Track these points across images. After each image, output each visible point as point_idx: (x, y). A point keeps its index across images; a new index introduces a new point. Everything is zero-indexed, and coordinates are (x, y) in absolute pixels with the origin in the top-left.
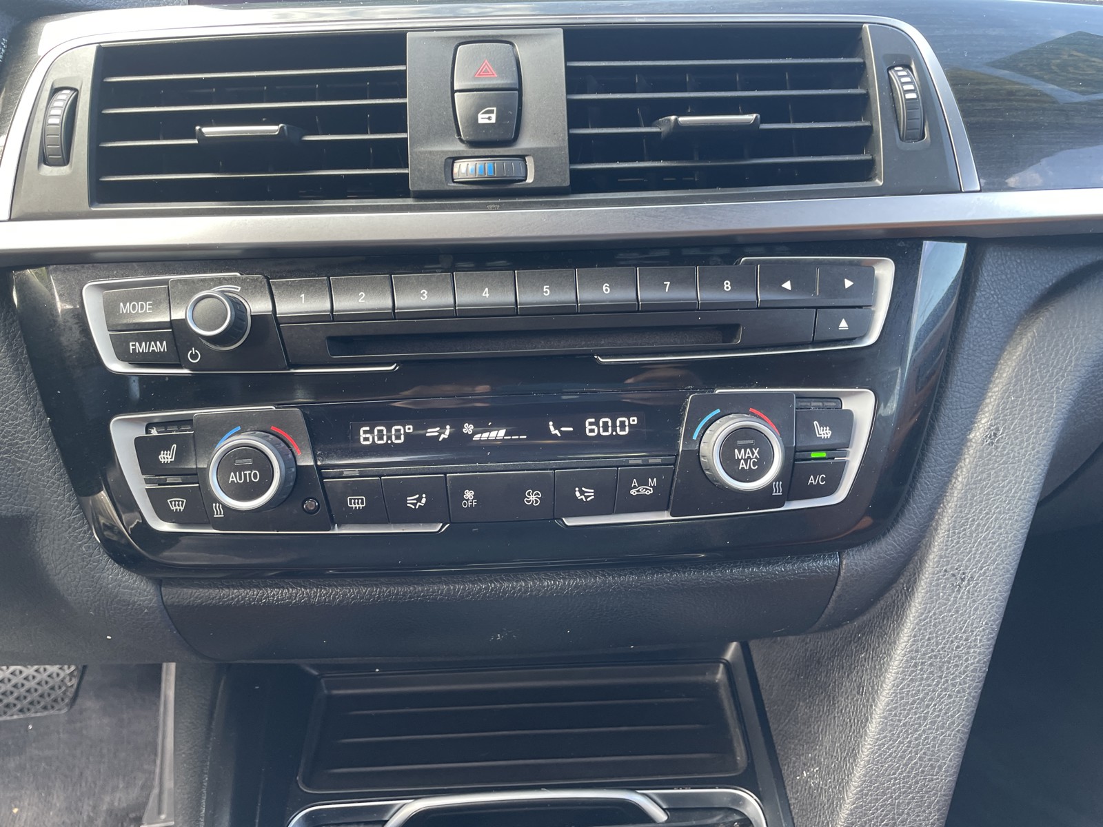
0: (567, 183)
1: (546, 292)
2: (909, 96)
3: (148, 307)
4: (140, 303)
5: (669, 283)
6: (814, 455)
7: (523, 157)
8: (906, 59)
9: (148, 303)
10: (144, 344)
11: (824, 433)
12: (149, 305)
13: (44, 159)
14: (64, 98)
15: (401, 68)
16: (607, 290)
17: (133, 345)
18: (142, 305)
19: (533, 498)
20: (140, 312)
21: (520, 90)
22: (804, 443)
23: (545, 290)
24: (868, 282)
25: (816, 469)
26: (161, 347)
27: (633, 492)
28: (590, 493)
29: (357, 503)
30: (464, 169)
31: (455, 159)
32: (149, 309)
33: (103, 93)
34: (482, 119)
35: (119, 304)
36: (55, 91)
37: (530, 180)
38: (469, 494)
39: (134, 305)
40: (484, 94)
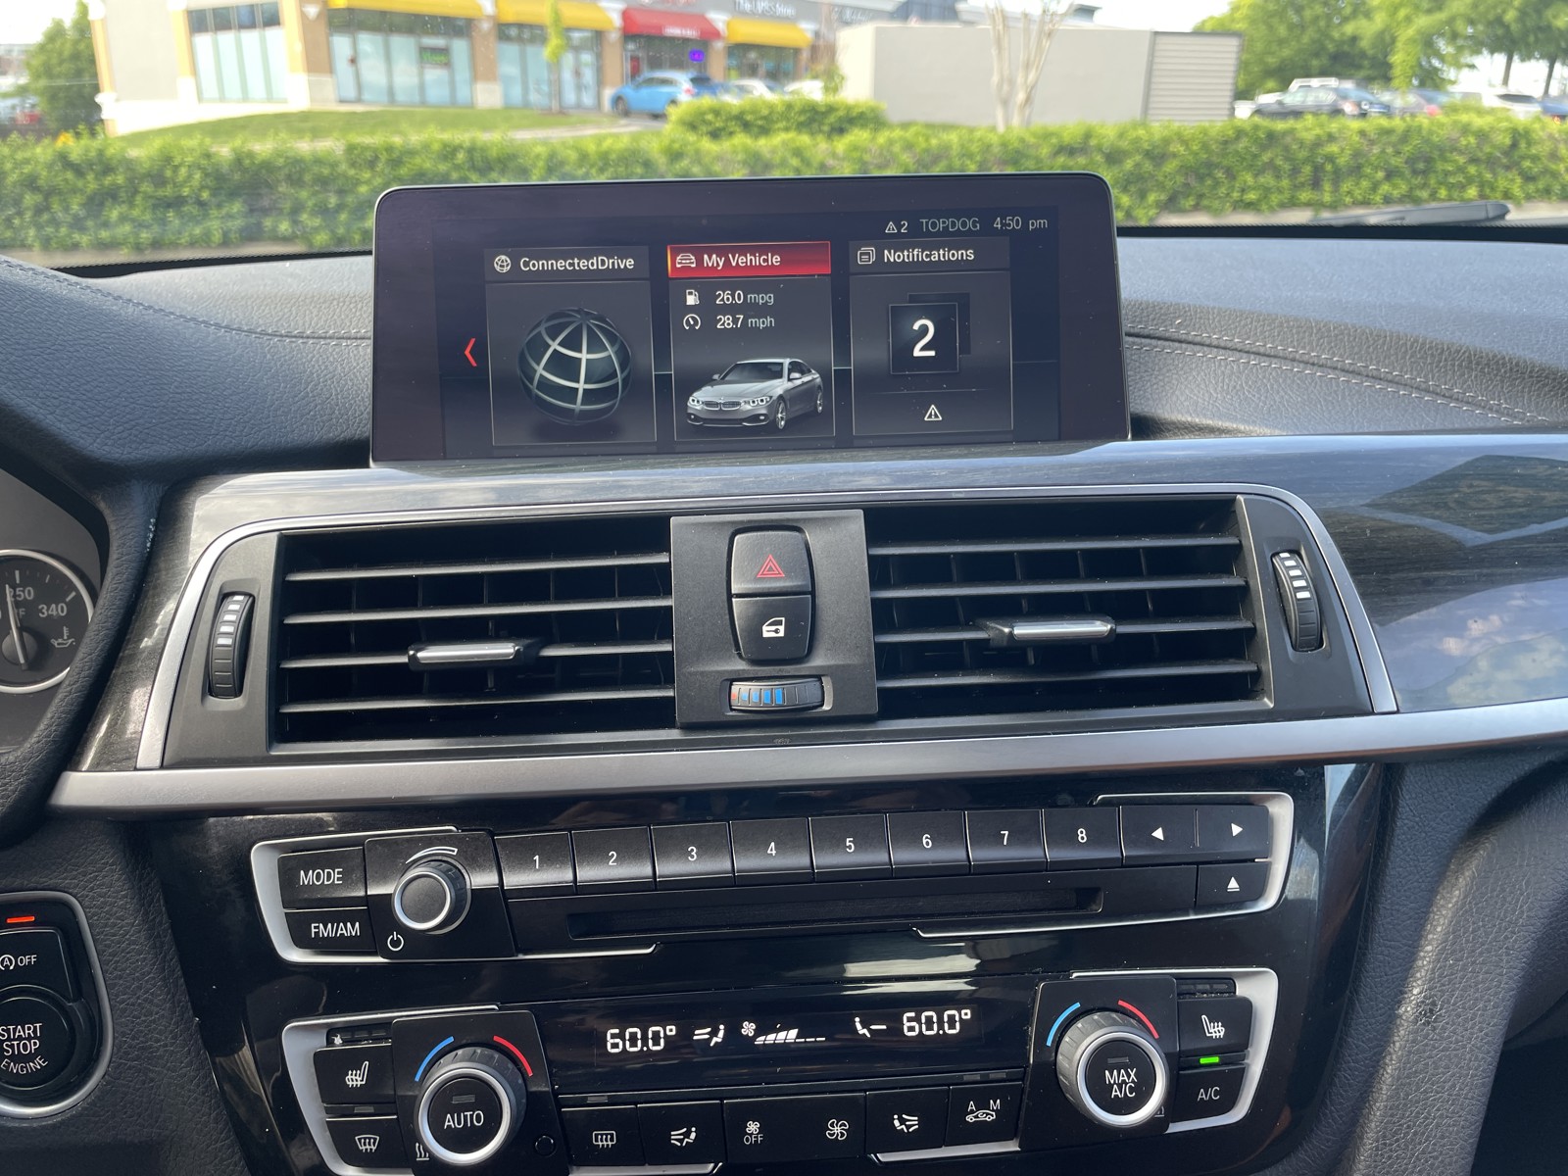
0: (875, 709)
1: (850, 847)
2: (1301, 595)
3: (336, 876)
4: (326, 871)
5: (1007, 833)
6: (1203, 1061)
7: (819, 678)
8: (1294, 542)
9: (336, 870)
10: (330, 925)
11: (1216, 1031)
12: (339, 873)
13: (210, 689)
14: (235, 606)
15: (662, 559)
16: (927, 843)
17: (315, 927)
18: (329, 873)
19: (837, 1130)
20: (326, 883)
21: (813, 593)
22: (1190, 1045)
23: (848, 844)
24: (1262, 827)
25: (1209, 1078)
26: (352, 930)
27: (970, 1118)
28: (913, 1121)
29: (604, 1140)
30: (746, 694)
31: (732, 681)
32: (338, 879)
33: (288, 597)
34: (768, 631)
35: (300, 872)
36: (224, 596)
37: (826, 707)
38: (753, 1127)
39: (319, 873)
40: (770, 602)
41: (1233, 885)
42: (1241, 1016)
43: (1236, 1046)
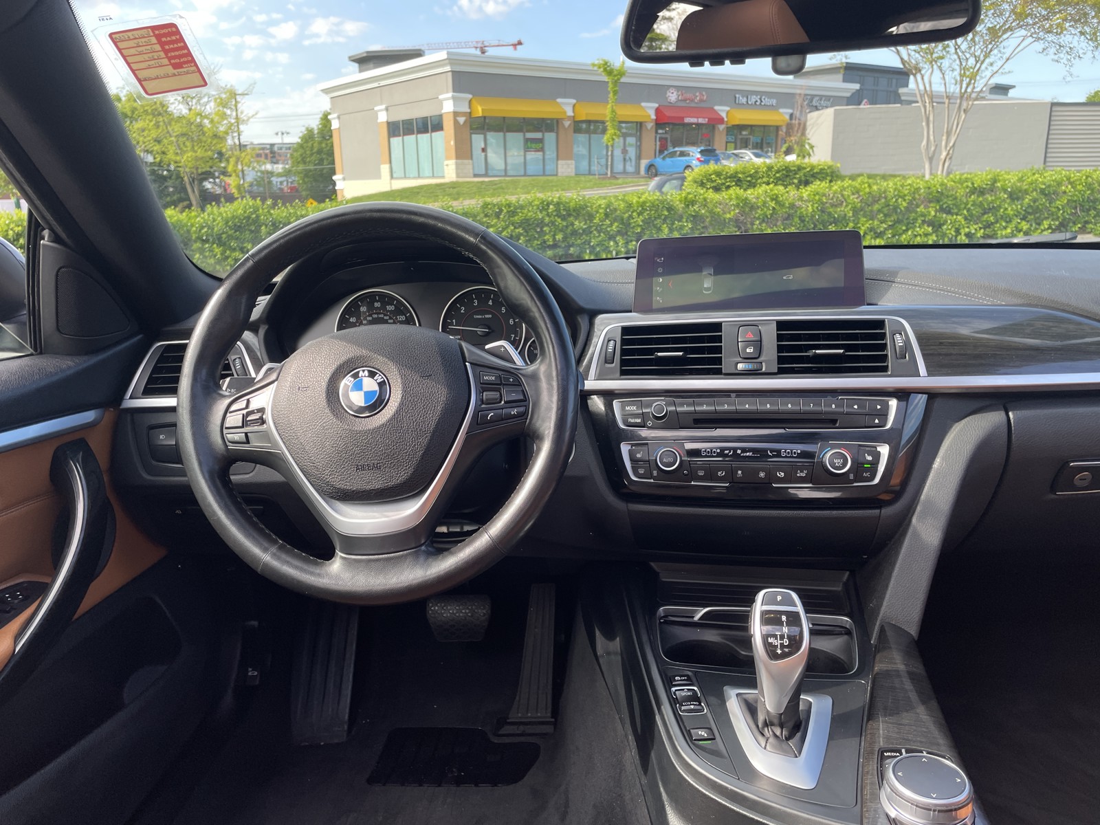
0: (776, 371)
2: (900, 344)
4: (632, 407)
5: (812, 403)
6: (865, 466)
7: (761, 363)
8: (901, 330)
9: (635, 407)
10: (632, 420)
11: (870, 458)
13: (606, 362)
14: (612, 343)
15: (720, 334)
16: (790, 405)
17: (629, 420)
19: (762, 475)
20: (632, 409)
21: (761, 341)
22: (861, 459)
23: (768, 405)
24: (886, 407)
25: (867, 470)
26: (639, 421)
27: (798, 475)
28: (783, 474)
29: (701, 473)
30: (740, 366)
31: (738, 363)
32: (636, 409)
33: (624, 342)
34: (748, 350)
35: (625, 407)
36: (609, 341)
37: (764, 369)
38: (740, 472)
39: (630, 407)
40: (748, 343)
41: (877, 421)
42: (877, 456)
43: (875, 463)
